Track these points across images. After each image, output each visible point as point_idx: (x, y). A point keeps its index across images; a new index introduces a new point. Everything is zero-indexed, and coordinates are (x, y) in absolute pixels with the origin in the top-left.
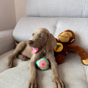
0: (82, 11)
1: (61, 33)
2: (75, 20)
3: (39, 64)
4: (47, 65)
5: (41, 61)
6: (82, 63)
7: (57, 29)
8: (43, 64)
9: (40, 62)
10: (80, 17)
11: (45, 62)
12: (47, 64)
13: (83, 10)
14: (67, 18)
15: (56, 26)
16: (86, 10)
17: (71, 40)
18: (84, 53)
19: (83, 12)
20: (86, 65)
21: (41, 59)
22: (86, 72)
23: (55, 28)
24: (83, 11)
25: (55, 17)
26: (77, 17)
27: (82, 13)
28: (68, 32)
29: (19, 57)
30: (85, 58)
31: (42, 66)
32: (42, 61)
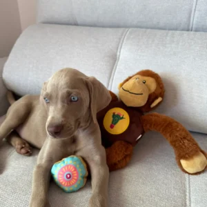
0: (191, 12)
1: (127, 80)
2: (168, 38)
3: (59, 174)
4: (80, 178)
5: (64, 167)
6: (178, 166)
7: (119, 63)
8: (69, 177)
9: (61, 170)
10: (183, 30)
11: (76, 170)
12: (80, 175)
13: (193, 11)
14: (149, 30)
15: (116, 55)
16: (199, 11)
17: (153, 101)
18: (186, 141)
19: (192, 16)
20: (189, 174)
21: (65, 159)
22: (187, 197)
23: (114, 59)
24: (193, 13)
25: (118, 27)
26: (176, 29)
27: (190, 17)
28: (146, 78)
29: (13, 143)
30: (187, 156)
31: (66, 181)
32: (67, 166)
